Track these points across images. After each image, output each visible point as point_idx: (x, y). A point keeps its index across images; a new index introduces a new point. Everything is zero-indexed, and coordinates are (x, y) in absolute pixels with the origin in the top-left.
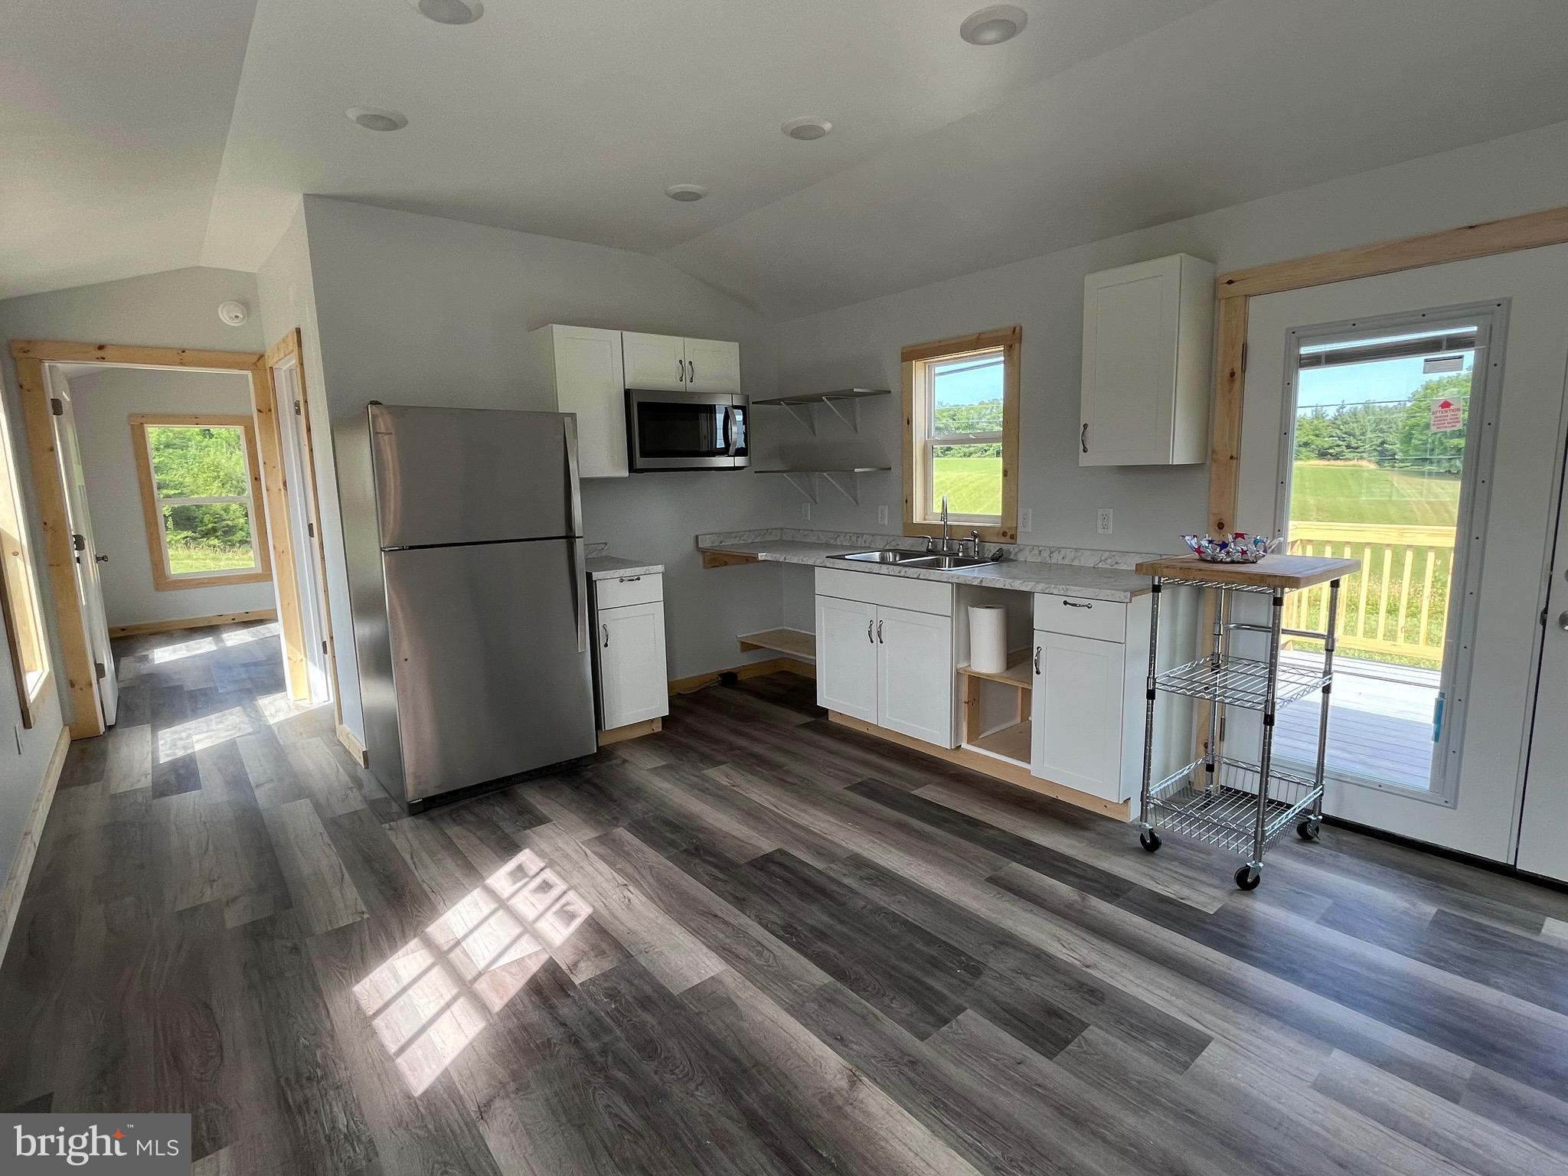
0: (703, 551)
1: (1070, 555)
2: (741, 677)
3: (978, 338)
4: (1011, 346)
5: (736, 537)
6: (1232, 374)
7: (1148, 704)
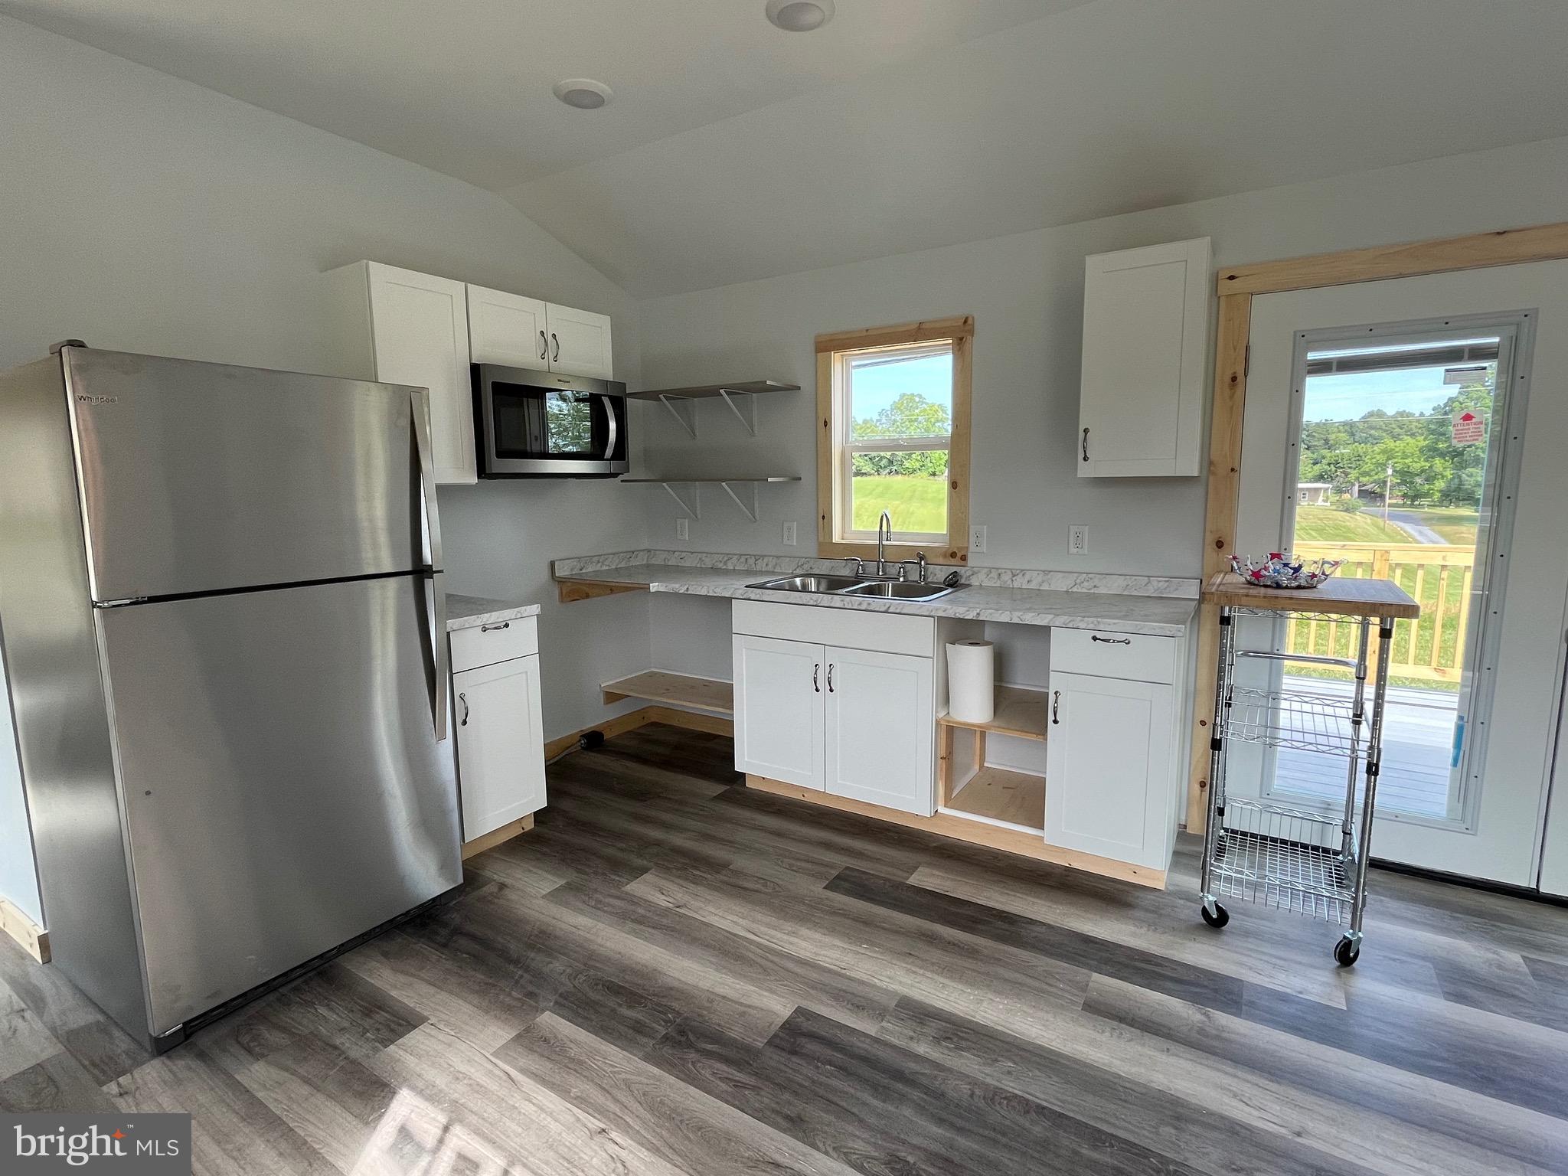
0: (561, 582)
1: (1037, 578)
2: (607, 736)
3: (919, 328)
4: (961, 339)
5: (599, 562)
6: (1234, 379)
7: (1213, 755)
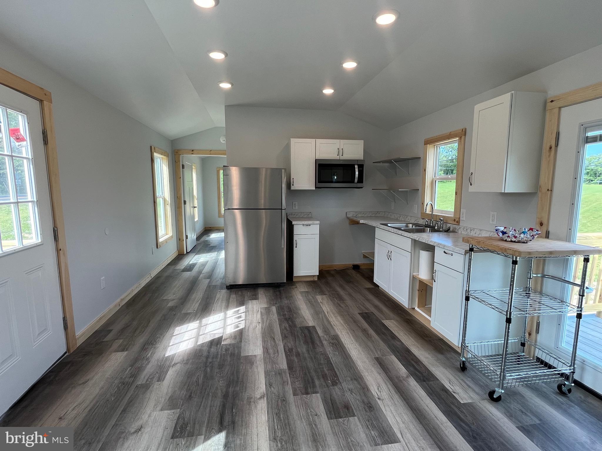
0: (348, 218)
1: (478, 232)
2: (362, 267)
3: (450, 134)
4: (461, 137)
6: (551, 148)
7: (466, 303)
